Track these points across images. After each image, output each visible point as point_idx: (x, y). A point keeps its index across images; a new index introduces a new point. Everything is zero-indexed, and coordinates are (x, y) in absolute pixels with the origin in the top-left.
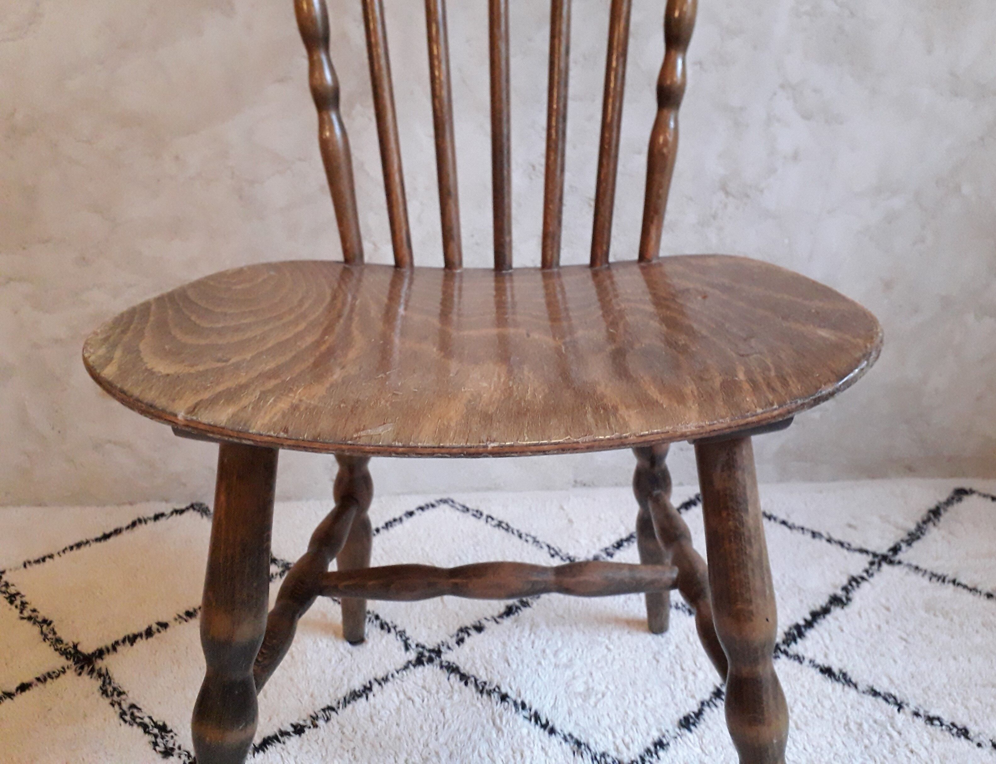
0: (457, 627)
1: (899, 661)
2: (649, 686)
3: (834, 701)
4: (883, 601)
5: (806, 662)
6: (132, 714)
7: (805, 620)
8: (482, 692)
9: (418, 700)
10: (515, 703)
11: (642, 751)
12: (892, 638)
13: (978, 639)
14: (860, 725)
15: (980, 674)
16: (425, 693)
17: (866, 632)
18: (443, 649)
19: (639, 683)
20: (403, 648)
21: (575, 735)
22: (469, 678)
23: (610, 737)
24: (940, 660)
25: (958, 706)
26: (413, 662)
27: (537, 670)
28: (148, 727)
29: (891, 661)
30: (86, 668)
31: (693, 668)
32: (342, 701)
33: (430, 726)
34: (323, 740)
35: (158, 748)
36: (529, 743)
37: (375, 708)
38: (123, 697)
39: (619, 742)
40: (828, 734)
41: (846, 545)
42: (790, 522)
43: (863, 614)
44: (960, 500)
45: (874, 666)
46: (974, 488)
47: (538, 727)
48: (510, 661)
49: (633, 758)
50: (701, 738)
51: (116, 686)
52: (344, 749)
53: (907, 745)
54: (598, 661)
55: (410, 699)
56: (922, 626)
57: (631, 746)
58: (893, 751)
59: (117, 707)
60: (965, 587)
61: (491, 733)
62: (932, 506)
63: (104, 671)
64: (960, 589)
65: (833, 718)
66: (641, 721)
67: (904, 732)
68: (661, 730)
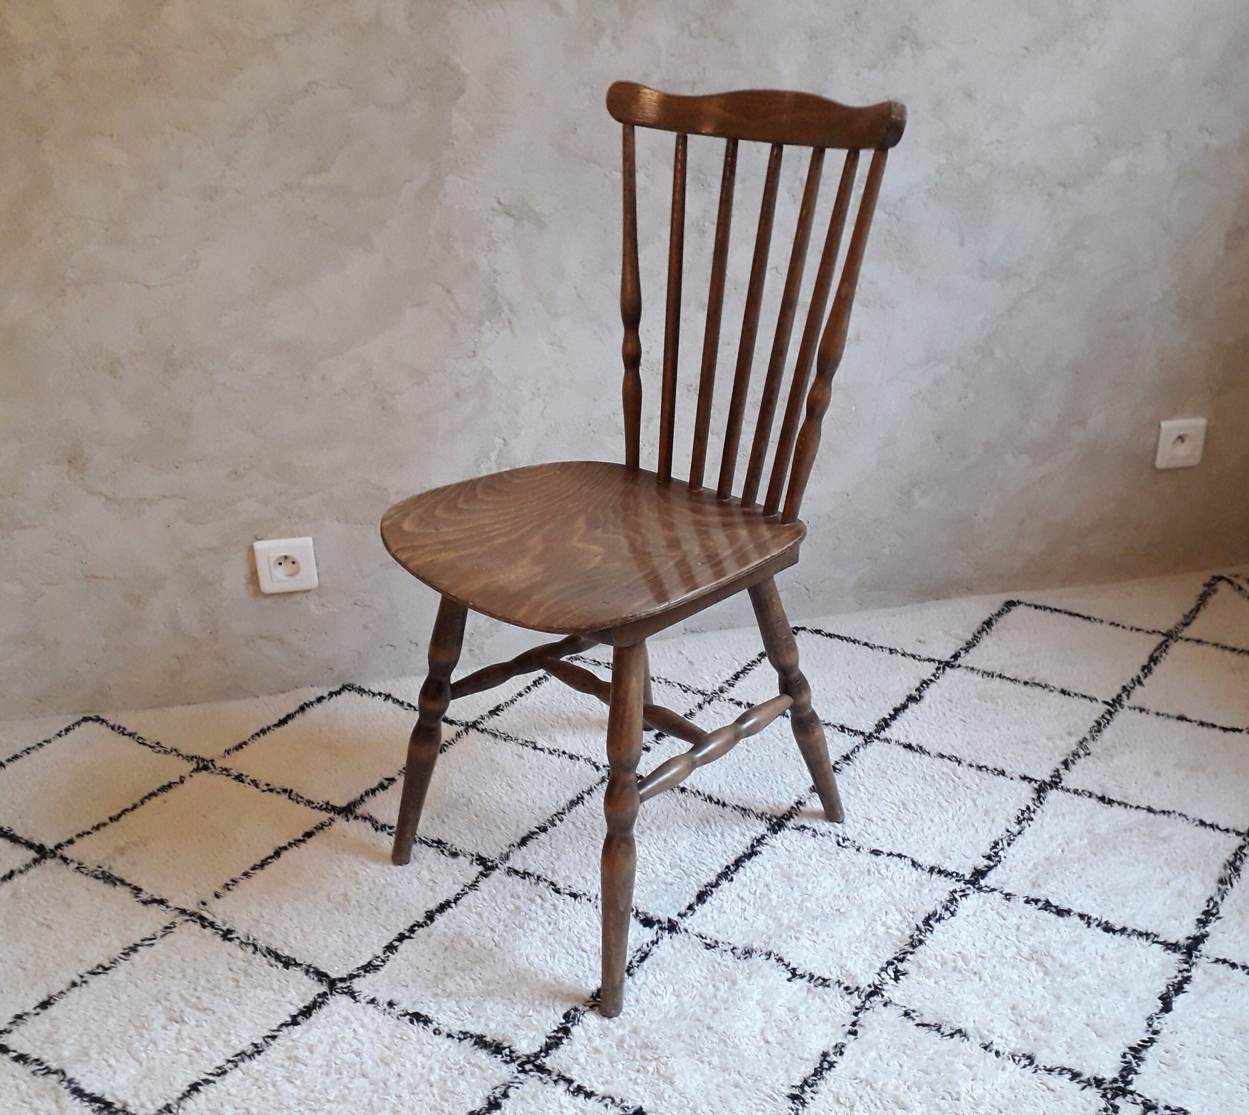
1: (959, 735)
3: (915, 765)
4: (948, 696)
5: (893, 742)
7: (890, 715)
10: (692, 792)
11: (789, 808)
12: (954, 718)
13: (1015, 715)
14: (933, 778)
15: (1016, 737)
17: (935, 718)
20: (594, 769)
21: (740, 805)
23: (765, 804)
24: (988, 731)
25: (1000, 758)
26: (607, 777)
29: (954, 734)
30: (350, 816)
32: (566, 808)
34: (564, 833)
35: (445, 853)
36: (710, 813)
37: (591, 809)
39: (771, 805)
41: (917, 657)
42: (871, 643)
43: (932, 706)
45: (941, 739)
46: (1021, 600)
47: (713, 805)
52: (582, 835)
56: (975, 710)
58: (955, 789)
60: (1008, 678)
62: (986, 618)
64: (1004, 679)
65: (915, 774)
66: (783, 791)
67: (962, 776)
68: (798, 796)
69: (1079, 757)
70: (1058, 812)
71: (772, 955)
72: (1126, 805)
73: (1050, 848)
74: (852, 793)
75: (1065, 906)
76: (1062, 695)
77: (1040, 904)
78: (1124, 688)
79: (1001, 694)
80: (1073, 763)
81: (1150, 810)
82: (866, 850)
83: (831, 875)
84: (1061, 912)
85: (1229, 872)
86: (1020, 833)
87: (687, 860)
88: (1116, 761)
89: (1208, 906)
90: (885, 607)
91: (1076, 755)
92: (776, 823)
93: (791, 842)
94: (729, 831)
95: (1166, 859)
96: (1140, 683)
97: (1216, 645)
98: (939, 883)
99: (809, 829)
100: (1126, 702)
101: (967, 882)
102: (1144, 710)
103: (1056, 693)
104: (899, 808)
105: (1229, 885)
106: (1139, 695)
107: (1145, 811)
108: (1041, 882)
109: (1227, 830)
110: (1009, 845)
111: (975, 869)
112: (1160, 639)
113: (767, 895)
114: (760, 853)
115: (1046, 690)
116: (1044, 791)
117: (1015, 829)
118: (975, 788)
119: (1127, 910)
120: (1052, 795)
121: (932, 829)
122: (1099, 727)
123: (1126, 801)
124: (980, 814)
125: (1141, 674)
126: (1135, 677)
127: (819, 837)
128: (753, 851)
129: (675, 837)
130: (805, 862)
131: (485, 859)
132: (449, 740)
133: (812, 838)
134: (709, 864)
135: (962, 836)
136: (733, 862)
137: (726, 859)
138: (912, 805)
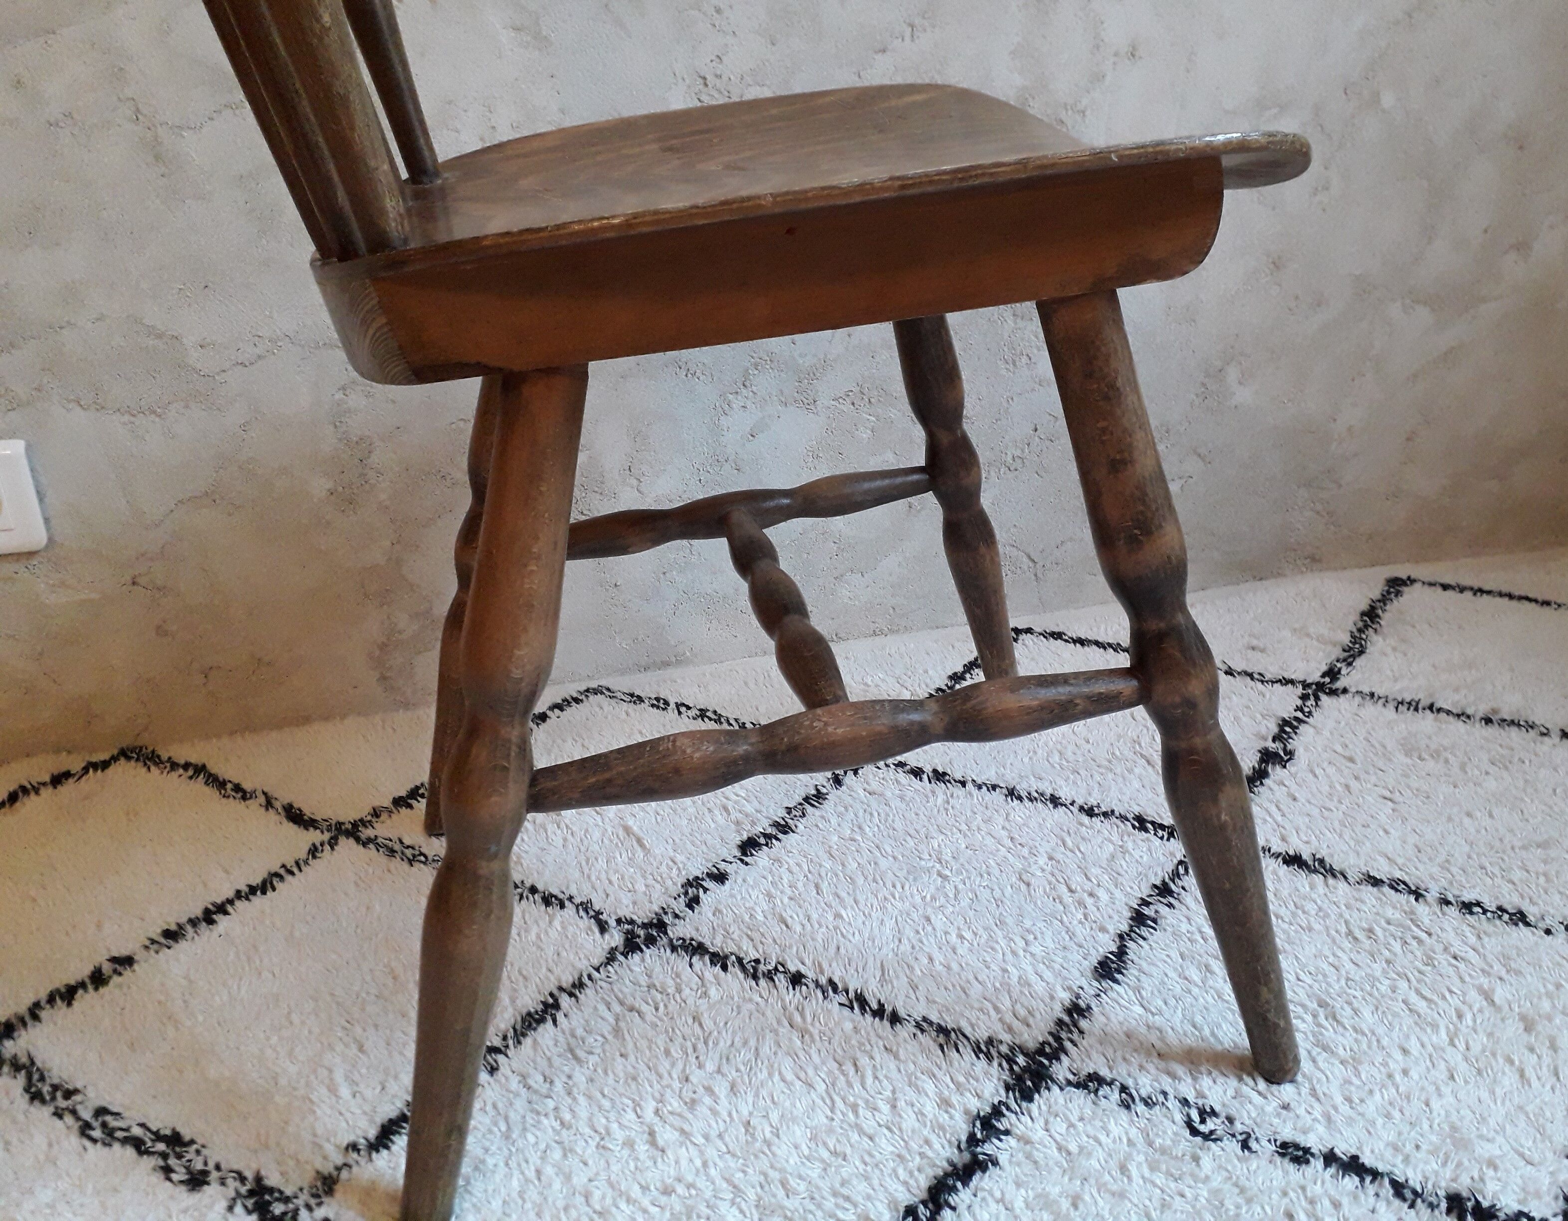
0: (681, 881)
1: (1392, 831)
2: (1028, 923)
3: (1319, 902)
4: (1339, 749)
6: (104, 1125)
8: (755, 977)
9: (647, 1011)
10: (817, 984)
11: (1051, 1027)
12: (1370, 799)
13: (1491, 784)
14: (1371, 930)
15: (1513, 833)
16: (659, 996)
17: (1330, 798)
18: (668, 919)
19: (1009, 920)
20: (596, 930)
21: (934, 1018)
22: (726, 957)
23: (992, 1013)
25: (1498, 881)
26: (621, 949)
27: (837, 929)
28: (143, 1142)
29: (1381, 833)
31: (1088, 886)
32: (511, 1033)
33: (683, 1049)
34: (495, 1106)
35: (174, 1177)
36: (861, 1044)
37: (573, 1036)
38: (78, 1098)
39: (1009, 1018)
40: (1327, 953)
41: (1256, 676)
43: (1318, 771)
44: (1398, 594)
45: (1359, 844)
46: (1413, 576)
47: (868, 1017)
48: (789, 921)
49: (1041, 1040)
50: (1138, 990)
51: (56, 1081)
52: (538, 1113)
53: (1446, 949)
54: (933, 898)
55: (631, 1009)
56: (1407, 776)
57: (1031, 1021)
58: (1429, 961)
59: (69, 1119)
60: (1448, 712)
61: (790, 1039)
62: (1364, 606)
63: (24, 1060)
64: (1443, 715)
65: (1327, 928)
66: (1033, 978)
67: (1435, 930)
68: (1070, 989)
74: (1196, 979)
79: (1446, 746)
82: (1264, 1143)
92: (1024, 1070)
93: (1071, 1125)
94: (911, 1094)
99: (1110, 1084)
103: (1554, 741)
104: (1315, 1016)
114: (995, 1163)
115: (1532, 732)
118: (1474, 957)
127: (1140, 1108)
128: (974, 1155)
129: (774, 1116)
130: (1115, 1188)
131: (271, 1190)
132: (290, 863)
133: (1123, 1112)
134: (860, 1199)
135: (1492, 1092)
136: (924, 1195)
137: (905, 1183)
138: (1348, 1011)
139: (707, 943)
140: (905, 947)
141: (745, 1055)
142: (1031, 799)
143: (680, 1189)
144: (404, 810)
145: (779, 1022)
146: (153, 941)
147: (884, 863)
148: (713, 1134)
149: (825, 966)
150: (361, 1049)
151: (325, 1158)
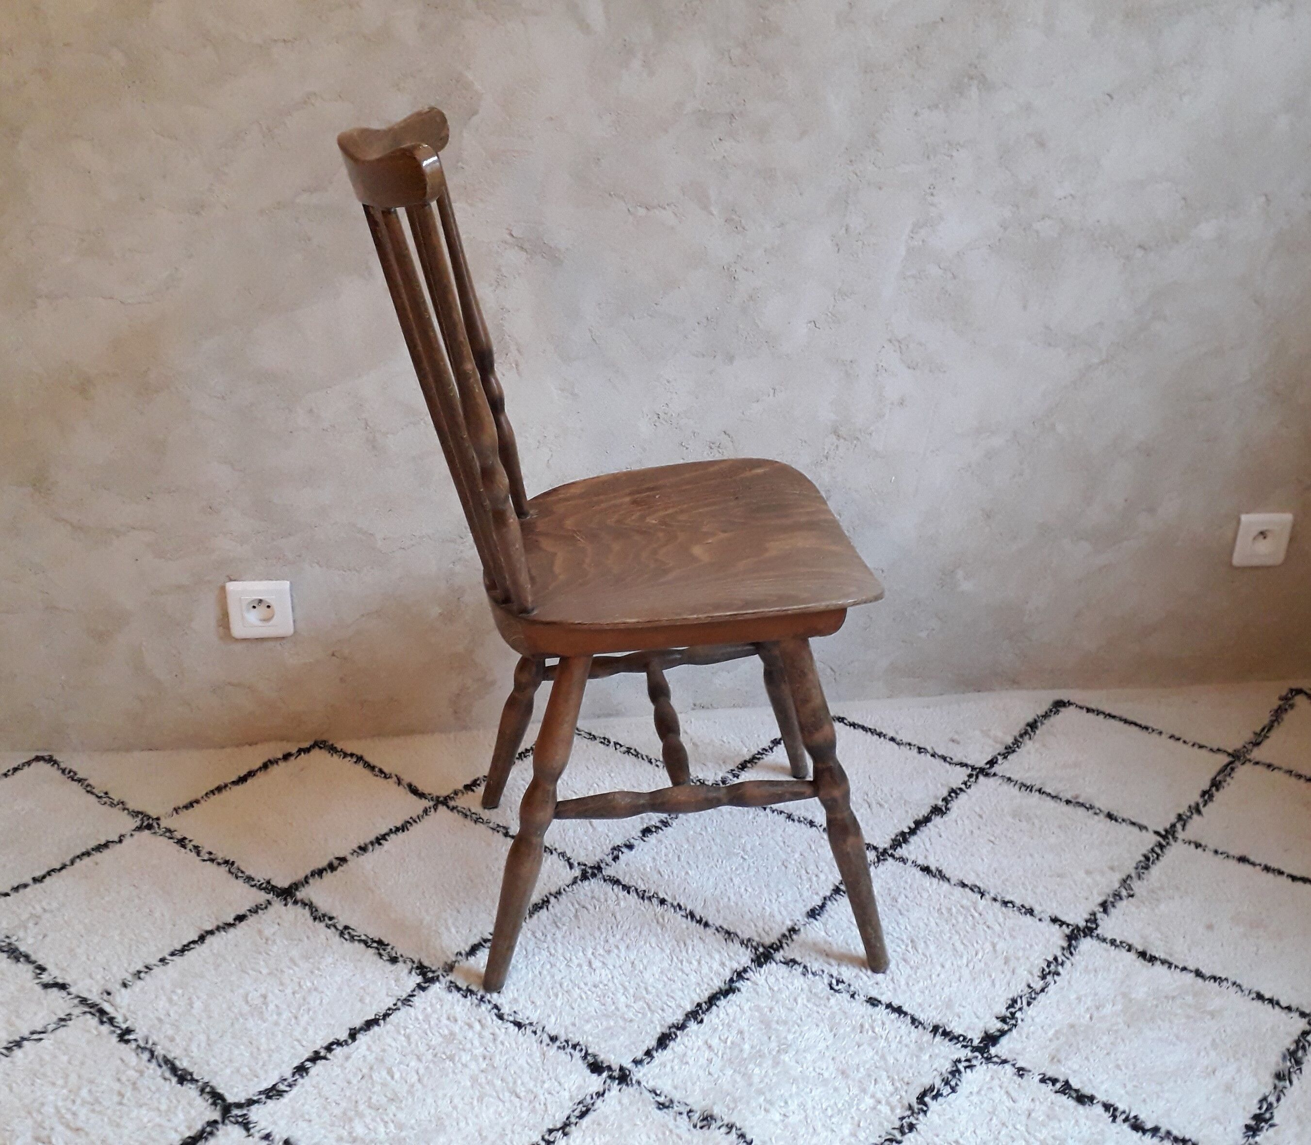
0: (610, 847)
1: (985, 860)
2: (781, 887)
3: (930, 892)
4: (977, 809)
5: (910, 863)
6: (349, 933)
7: (910, 828)
8: (643, 898)
9: (591, 908)
10: (672, 905)
11: (780, 936)
12: (982, 840)
13: (1053, 840)
15: (1050, 867)
16: (596, 902)
17: (960, 837)
18: (603, 865)
19: (772, 885)
20: (568, 867)
21: (725, 927)
22: (630, 887)
24: (1019, 857)
25: (1030, 893)
26: (580, 879)
27: (685, 879)
28: (368, 944)
29: (980, 860)
30: (289, 900)
32: (527, 913)
33: (606, 926)
35: (384, 959)
36: (688, 935)
37: (556, 916)
38: (335, 921)
39: (760, 930)
41: (948, 759)
42: (898, 738)
43: (960, 822)
44: (1056, 714)
45: (965, 863)
46: (1072, 701)
47: (694, 923)
50: (825, 924)
51: (323, 912)
52: (540, 949)
53: (985, 922)
54: (736, 869)
56: (1008, 830)
57: (770, 933)
58: (974, 927)
59: (333, 929)
60: (1049, 795)
62: (1030, 719)
63: (307, 901)
64: (1044, 796)
65: (929, 905)
66: (776, 913)
67: (984, 913)
68: (792, 920)
69: (1121, 899)
70: (1090, 967)
71: (734, 1129)
72: (1170, 965)
73: (1077, 1012)
75: (1087, 1091)
76: (1108, 820)
77: (1058, 1085)
78: (1180, 817)
79: (1039, 813)
80: (1114, 906)
81: (1198, 974)
82: (862, 996)
83: (817, 1025)
84: (1083, 1099)
85: (1289, 1064)
86: (1043, 990)
87: (654, 991)
88: (1162, 907)
89: (1260, 1108)
90: (920, 695)
91: (1117, 896)
92: (762, 954)
93: (777, 979)
94: (708, 958)
95: (1214, 1040)
96: (1199, 812)
97: (1290, 772)
98: (942, 1048)
99: (799, 964)
100: (1180, 835)
101: (975, 1049)
102: (1200, 845)
103: (1102, 816)
104: (907, 946)
105: (1288, 1082)
106: (1196, 827)
107: (1192, 975)
108: (1062, 1056)
109: (1289, 1008)
110: (1029, 1004)
111: (986, 1033)
112: (1225, 759)
113: (739, 1045)
114: (739, 990)
115: (1091, 812)
116: (1076, 938)
117: (1038, 985)
118: (997, 928)
119: (1162, 1103)
120: (1086, 944)
121: (942, 976)
122: (1146, 863)
123: (1170, 960)
124: (1000, 961)
125: (1201, 801)
126: (1193, 804)
127: (810, 976)
128: (731, 987)
129: (645, 962)
130: (789, 1006)
131: (426, 968)
132: (415, 817)
133: (802, 977)
134: (678, 998)
135: (975, 989)
136: (706, 999)
137: (699, 995)
138: (923, 945)
139: (621, 879)
140: (718, 892)
141: (634, 933)
142: (799, 821)
143: (601, 986)
144: (470, 793)
145: (652, 921)
146: (355, 851)
147: (714, 848)
148: (617, 965)
149: (677, 897)
150: (458, 912)
151: (448, 957)
